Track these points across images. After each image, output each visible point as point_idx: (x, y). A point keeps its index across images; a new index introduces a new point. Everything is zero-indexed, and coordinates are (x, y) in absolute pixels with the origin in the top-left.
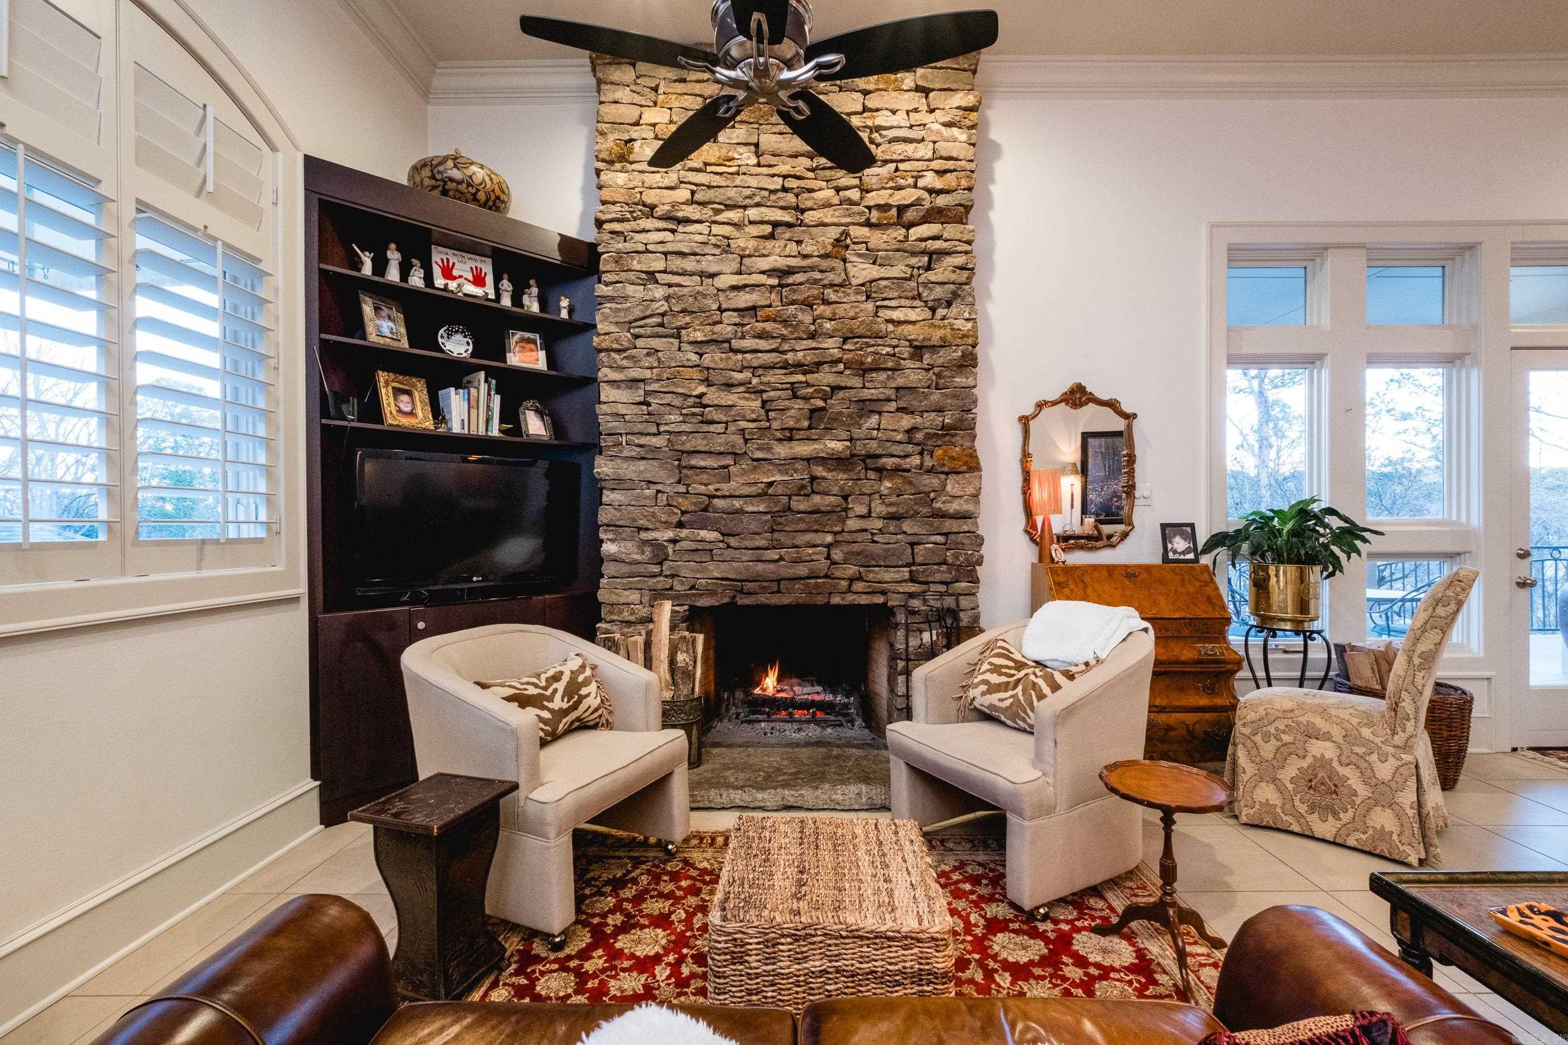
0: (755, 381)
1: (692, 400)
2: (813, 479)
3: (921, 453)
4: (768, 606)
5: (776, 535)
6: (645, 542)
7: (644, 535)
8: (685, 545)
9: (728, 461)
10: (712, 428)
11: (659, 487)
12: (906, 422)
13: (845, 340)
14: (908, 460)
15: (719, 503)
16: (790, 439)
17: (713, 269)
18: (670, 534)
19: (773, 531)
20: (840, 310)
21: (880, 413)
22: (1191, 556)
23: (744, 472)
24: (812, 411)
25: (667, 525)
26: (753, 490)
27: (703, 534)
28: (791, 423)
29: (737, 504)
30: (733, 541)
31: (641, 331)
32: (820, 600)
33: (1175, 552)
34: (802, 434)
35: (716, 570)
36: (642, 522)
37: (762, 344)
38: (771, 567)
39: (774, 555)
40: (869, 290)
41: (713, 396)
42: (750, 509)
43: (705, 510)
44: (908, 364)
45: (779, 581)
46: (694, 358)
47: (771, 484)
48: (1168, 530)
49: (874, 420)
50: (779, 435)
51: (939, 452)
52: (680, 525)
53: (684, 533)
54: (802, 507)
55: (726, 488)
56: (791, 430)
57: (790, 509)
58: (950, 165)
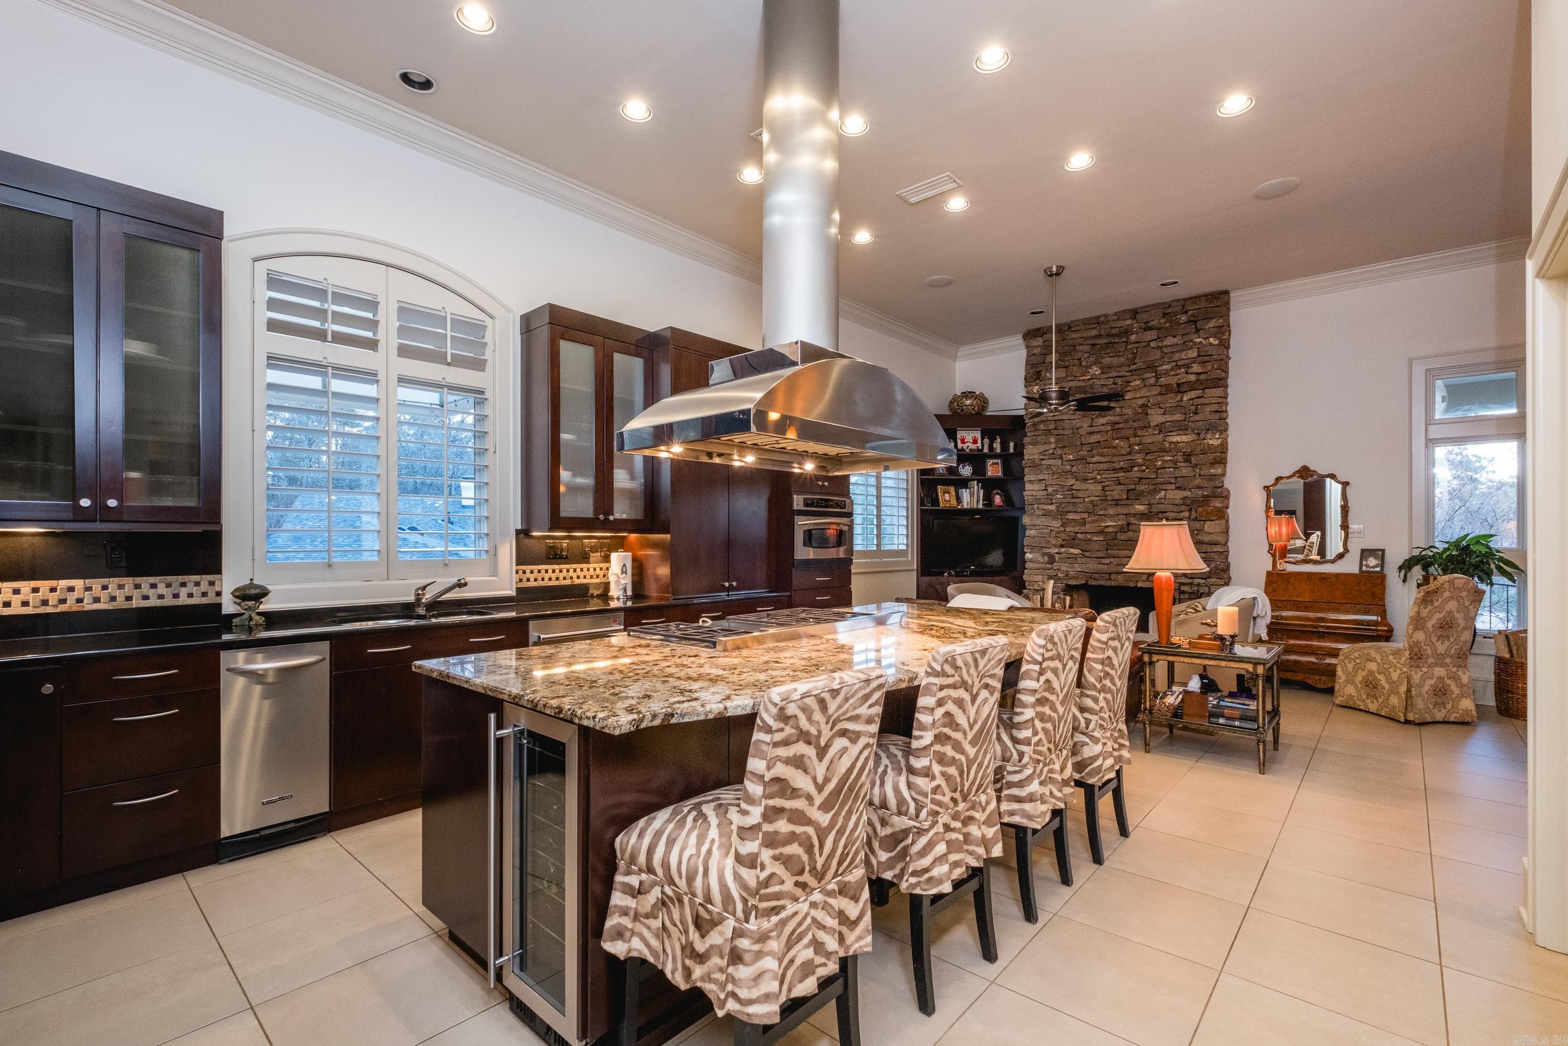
0: (1098, 477)
1: (1066, 488)
2: (1129, 524)
3: (1190, 510)
4: (1104, 586)
5: (1109, 551)
6: (1045, 554)
7: (1044, 550)
8: (1064, 555)
9: (1086, 515)
10: (1077, 500)
11: (1052, 528)
12: (1180, 494)
13: (1147, 454)
14: (1182, 514)
15: (1080, 536)
16: (1117, 505)
17: (1078, 425)
18: (1057, 550)
19: (1108, 549)
20: (1145, 440)
21: (1166, 490)
22: (1378, 569)
23: (1093, 522)
24: (1128, 491)
25: (1055, 546)
26: (1097, 530)
27: (1072, 550)
28: (1117, 497)
29: (1089, 536)
30: (1086, 554)
31: (1044, 457)
32: (1132, 585)
33: (1367, 566)
34: (1122, 502)
35: (1078, 568)
36: (1044, 545)
37: (1102, 459)
38: (1106, 567)
39: (1107, 561)
40: (1161, 428)
41: (1078, 485)
42: (1095, 539)
43: (1074, 539)
44: (1183, 464)
45: (1110, 574)
46: (1068, 468)
47: (1107, 526)
48: (1365, 553)
49: (1163, 493)
50: (1110, 503)
51: (1200, 509)
52: (1062, 546)
53: (1063, 550)
54: (1122, 538)
55: (1083, 529)
56: (1117, 500)
57: (1115, 538)
58: (1207, 358)
